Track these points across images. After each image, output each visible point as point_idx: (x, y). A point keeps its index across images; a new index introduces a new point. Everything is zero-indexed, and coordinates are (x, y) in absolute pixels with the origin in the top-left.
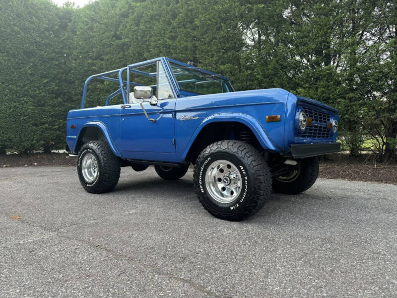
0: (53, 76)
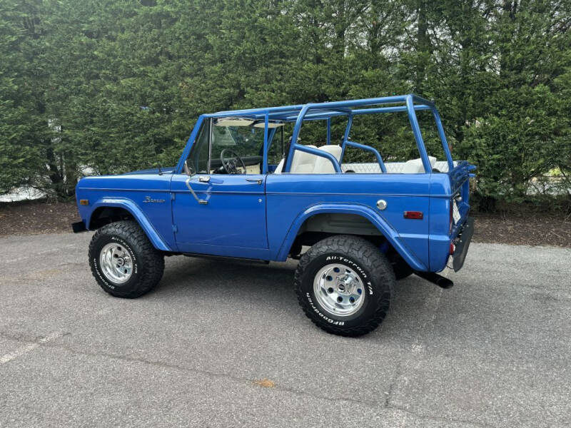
0: (8, 65)
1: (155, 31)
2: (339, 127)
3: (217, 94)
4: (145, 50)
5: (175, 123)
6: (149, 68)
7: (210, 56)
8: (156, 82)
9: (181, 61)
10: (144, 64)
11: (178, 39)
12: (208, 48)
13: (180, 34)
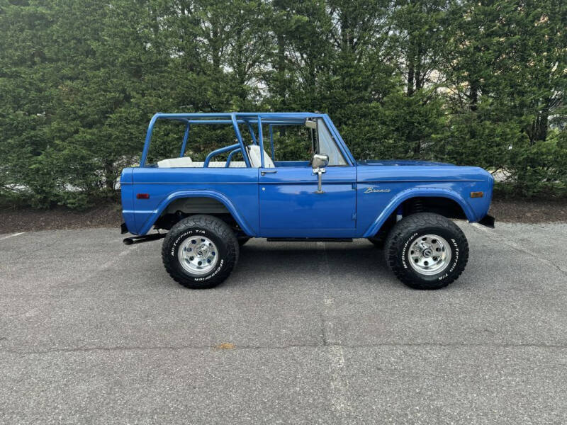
1: (27, 32)
2: (224, 131)
3: (101, 98)
4: (16, 50)
5: (54, 125)
6: (22, 69)
7: (92, 61)
8: (31, 84)
9: (59, 64)
10: (15, 64)
11: (56, 41)
12: (90, 53)
13: (58, 37)
